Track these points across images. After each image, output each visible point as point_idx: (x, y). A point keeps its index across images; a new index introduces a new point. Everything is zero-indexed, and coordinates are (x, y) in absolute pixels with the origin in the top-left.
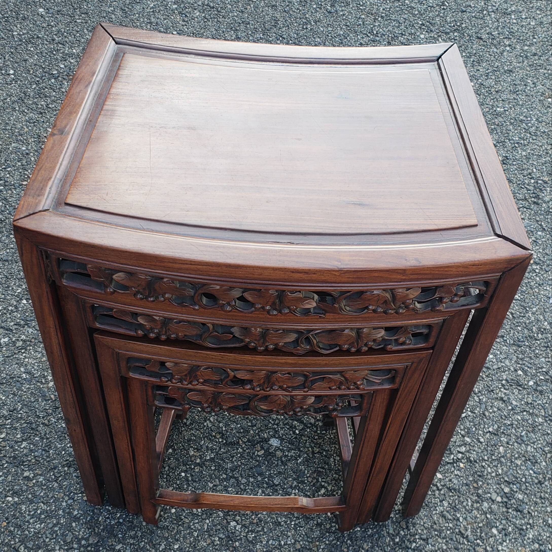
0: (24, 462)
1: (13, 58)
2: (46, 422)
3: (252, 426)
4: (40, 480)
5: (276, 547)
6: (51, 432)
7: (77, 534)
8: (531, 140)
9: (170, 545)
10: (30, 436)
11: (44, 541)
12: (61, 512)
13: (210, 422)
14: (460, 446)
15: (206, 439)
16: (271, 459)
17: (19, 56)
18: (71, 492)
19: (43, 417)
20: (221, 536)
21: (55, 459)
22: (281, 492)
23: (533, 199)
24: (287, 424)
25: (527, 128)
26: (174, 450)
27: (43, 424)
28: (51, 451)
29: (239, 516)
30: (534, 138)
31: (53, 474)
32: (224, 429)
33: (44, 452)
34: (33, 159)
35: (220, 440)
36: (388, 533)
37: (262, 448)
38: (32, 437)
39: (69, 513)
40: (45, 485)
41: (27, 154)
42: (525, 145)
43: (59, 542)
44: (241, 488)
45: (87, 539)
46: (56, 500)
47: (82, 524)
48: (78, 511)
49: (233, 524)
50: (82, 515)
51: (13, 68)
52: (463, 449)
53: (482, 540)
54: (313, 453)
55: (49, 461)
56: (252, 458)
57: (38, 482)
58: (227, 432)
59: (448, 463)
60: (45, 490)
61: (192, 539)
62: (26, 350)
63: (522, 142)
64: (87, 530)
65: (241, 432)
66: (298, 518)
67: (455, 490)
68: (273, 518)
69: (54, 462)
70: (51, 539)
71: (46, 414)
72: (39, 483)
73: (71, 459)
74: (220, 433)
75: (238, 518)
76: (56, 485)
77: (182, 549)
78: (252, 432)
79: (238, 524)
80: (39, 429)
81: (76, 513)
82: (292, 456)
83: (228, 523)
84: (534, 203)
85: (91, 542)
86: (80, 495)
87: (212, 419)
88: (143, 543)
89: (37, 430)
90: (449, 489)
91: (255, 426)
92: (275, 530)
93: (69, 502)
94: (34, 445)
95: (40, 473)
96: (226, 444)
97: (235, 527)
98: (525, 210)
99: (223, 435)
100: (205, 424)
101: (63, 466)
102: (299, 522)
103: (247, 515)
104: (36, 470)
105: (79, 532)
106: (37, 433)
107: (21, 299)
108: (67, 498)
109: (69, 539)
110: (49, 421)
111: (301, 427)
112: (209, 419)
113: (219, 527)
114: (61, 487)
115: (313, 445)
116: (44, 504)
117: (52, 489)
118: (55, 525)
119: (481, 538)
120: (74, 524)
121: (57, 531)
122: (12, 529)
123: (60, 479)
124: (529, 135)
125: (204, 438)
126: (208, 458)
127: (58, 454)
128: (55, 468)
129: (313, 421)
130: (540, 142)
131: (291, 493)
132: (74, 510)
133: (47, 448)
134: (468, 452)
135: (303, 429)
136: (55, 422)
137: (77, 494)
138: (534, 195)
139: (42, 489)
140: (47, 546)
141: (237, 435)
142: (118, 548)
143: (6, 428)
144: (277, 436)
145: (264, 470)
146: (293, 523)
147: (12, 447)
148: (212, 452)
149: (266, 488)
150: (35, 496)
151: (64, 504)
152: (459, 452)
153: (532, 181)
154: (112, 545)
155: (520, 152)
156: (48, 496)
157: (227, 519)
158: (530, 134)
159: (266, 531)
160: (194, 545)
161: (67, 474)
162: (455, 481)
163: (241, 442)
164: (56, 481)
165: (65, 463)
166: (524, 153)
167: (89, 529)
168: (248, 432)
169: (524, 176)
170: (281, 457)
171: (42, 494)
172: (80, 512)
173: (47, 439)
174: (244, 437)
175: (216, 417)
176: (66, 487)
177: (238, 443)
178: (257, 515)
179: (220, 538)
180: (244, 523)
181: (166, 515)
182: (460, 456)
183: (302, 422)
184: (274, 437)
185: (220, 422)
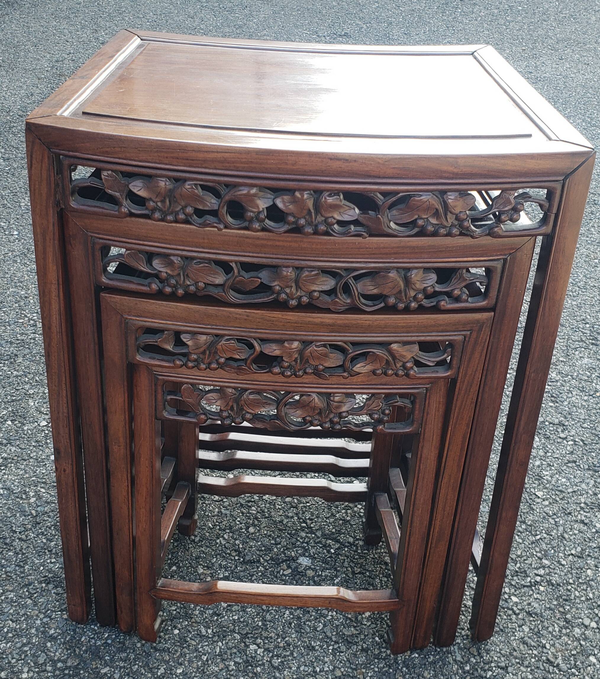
1: (18, 222)
2: (24, 537)
3: (276, 544)
4: (10, 596)
5: (309, 674)
6: (28, 547)
7: (53, 655)
8: (580, 292)
9: (171, 670)
10: (3, 551)
11: (10, 662)
12: (33, 631)
13: (224, 539)
14: (537, 569)
15: (218, 556)
16: (300, 578)
17: (25, 221)
18: (48, 610)
19: (20, 533)
20: (238, 660)
21: (30, 575)
22: (314, 614)
23: (591, 341)
24: (320, 542)
25: (574, 283)
26: (179, 567)
27: (19, 539)
28: (27, 567)
29: (261, 639)
30: (584, 290)
31: (27, 591)
32: (241, 546)
33: (17, 568)
34: (32, 301)
35: (237, 558)
36: (455, 660)
37: (289, 567)
38: (4, 552)
39: (43, 632)
40: (15, 602)
41: (26, 297)
42: (574, 296)
43: (29, 664)
44: (263, 609)
45: (64, 662)
46: (28, 617)
47: (60, 645)
48: (55, 629)
49: (253, 647)
50: (59, 634)
51: (17, 230)
52: (541, 572)
53: (579, 670)
54: (353, 573)
55: (23, 577)
56: (276, 577)
57: (7, 598)
58: (245, 549)
59: (524, 586)
60: (16, 606)
61: (200, 663)
62: (6, 467)
63: (571, 293)
64: (65, 650)
65: (262, 550)
66: (336, 642)
67: (536, 614)
68: (305, 642)
69: (29, 577)
70: (18, 660)
71: (23, 529)
72: (9, 600)
73: (50, 575)
74: (236, 551)
75: (259, 641)
76: (29, 601)
77: (187, 674)
78: (275, 550)
79: (259, 647)
80: (15, 544)
81: (52, 632)
82: (326, 576)
83: (247, 646)
84: (593, 344)
85: (69, 664)
86: (59, 613)
87: (226, 536)
88: (137, 666)
89: (12, 546)
90: (529, 614)
91: (280, 544)
92: (308, 654)
93: (45, 620)
95: (11, 589)
96: (244, 563)
97: (256, 651)
98: (583, 349)
99: (240, 552)
100: (218, 541)
101: (41, 583)
102: (339, 647)
103: (271, 638)
104: (6, 586)
105: (55, 653)
106: (12, 548)
107: (6, 421)
108: (42, 616)
109: (41, 660)
110: (27, 537)
111: (337, 546)
112: (223, 537)
113: (235, 651)
114: (35, 604)
115: (353, 565)
116: (13, 622)
117: (25, 606)
118: (24, 645)
119: (576, 666)
120: (49, 644)
121: (26, 651)
123: (35, 595)
124: (577, 288)
125: (216, 556)
126: (222, 576)
127: (35, 570)
128: (30, 584)
129: (351, 540)
130: (592, 294)
131: (327, 615)
132: (50, 628)
133: (22, 564)
134: (548, 574)
135: (338, 548)
136: (34, 537)
137: (55, 612)
138: (591, 338)
139: (12, 605)
140: (13, 667)
141: (258, 553)
142: (103, 671)
144: (307, 554)
146: (331, 648)
148: (226, 570)
149: (295, 610)
151: (38, 622)
152: (537, 575)
153: (588, 326)
154: (97, 668)
155: (570, 302)
156: (18, 614)
157: (245, 643)
158: (579, 287)
159: (295, 655)
160: (203, 670)
161: (44, 591)
162: (536, 605)
163: (262, 560)
164: (30, 598)
165: (42, 579)
166: (574, 303)
167: (67, 650)
168: (271, 550)
169: (577, 321)
170: (313, 577)
171: (11, 611)
172: (58, 631)
173: (23, 554)
174: (265, 555)
175: (231, 534)
176: (42, 604)
177: (259, 561)
178: (284, 638)
179: (236, 663)
180: (267, 646)
181: (167, 636)
182: (538, 579)
183: (338, 541)
184: (304, 555)
185: (236, 539)
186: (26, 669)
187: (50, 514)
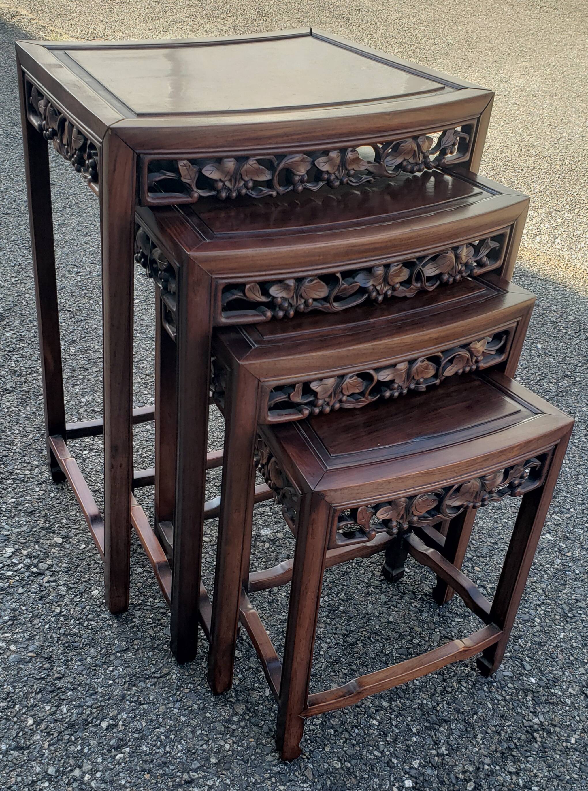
0: (86, 720)
2: (57, 675)
4: (124, 717)
6: (74, 678)
7: (222, 718)
10: (59, 698)
11: (204, 750)
12: (183, 719)
18: (168, 698)
19: (48, 675)
21: (112, 692)
24: (256, 514)
27: (56, 679)
28: (99, 690)
31: (131, 702)
33: (94, 697)
37: (263, 542)
38: (63, 697)
39: (191, 712)
40: (136, 716)
43: (217, 738)
45: (235, 714)
46: (164, 715)
47: (215, 708)
48: (196, 703)
50: (203, 703)
55: (110, 698)
56: (266, 553)
57: (125, 720)
60: (141, 718)
64: (225, 708)
68: (338, 573)
69: (115, 694)
70: (206, 743)
71: (46, 671)
72: (129, 720)
73: (127, 679)
76: (145, 706)
80: (59, 685)
81: (196, 707)
85: (241, 712)
89: (60, 688)
92: (350, 578)
93: (178, 705)
94: (75, 700)
95: (116, 712)
101: (129, 689)
104: (108, 714)
105: (221, 715)
106: (63, 690)
108: (171, 705)
109: (221, 728)
110: (59, 673)
111: (268, 508)
114: (152, 704)
116: (158, 728)
117: (146, 713)
118: (193, 732)
120: (208, 715)
121: (201, 734)
122: (161, 771)
123: (142, 699)
128: (124, 697)
132: (190, 706)
133: (91, 692)
136: (66, 668)
137: (175, 694)
139: (138, 720)
140: (211, 750)
142: (267, 695)
143: (24, 713)
144: (261, 526)
145: (287, 553)
146: (354, 564)
147: (56, 721)
150: (140, 731)
151: (176, 711)
154: (261, 696)
156: (152, 720)
161: (142, 691)
164: (140, 704)
165: (126, 686)
167: (225, 705)
170: (285, 536)
171: (144, 724)
172: (198, 703)
173: (80, 685)
176: (157, 699)
184: (260, 529)
186: (222, 743)
187: (47, 644)
